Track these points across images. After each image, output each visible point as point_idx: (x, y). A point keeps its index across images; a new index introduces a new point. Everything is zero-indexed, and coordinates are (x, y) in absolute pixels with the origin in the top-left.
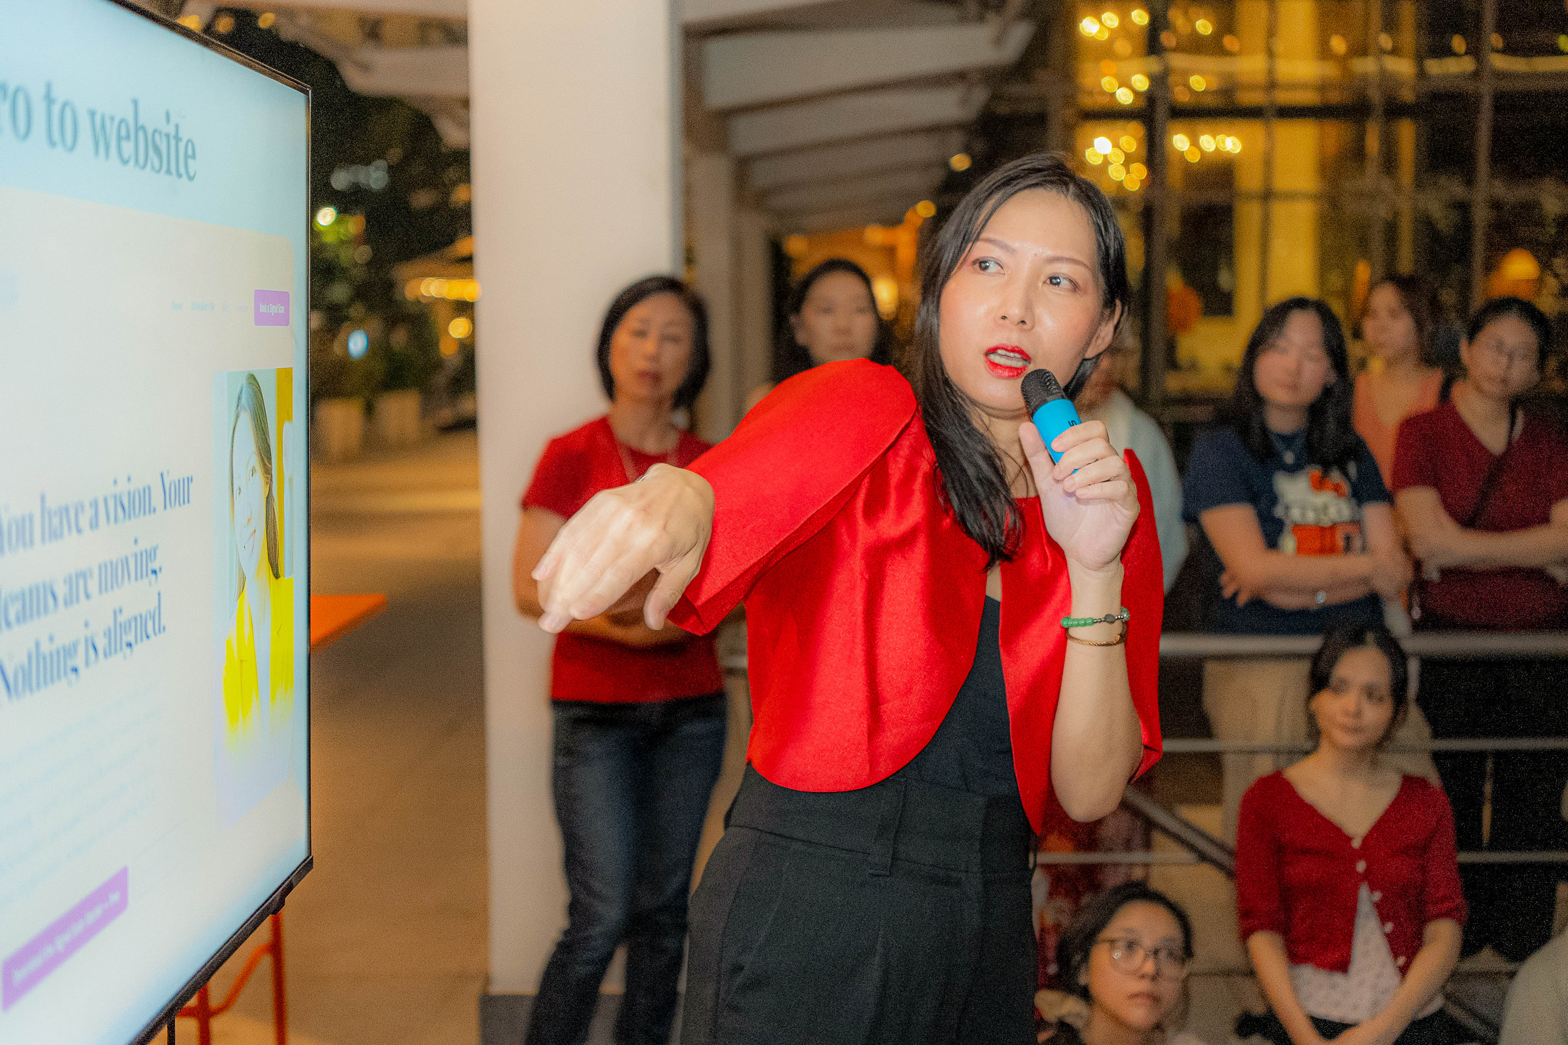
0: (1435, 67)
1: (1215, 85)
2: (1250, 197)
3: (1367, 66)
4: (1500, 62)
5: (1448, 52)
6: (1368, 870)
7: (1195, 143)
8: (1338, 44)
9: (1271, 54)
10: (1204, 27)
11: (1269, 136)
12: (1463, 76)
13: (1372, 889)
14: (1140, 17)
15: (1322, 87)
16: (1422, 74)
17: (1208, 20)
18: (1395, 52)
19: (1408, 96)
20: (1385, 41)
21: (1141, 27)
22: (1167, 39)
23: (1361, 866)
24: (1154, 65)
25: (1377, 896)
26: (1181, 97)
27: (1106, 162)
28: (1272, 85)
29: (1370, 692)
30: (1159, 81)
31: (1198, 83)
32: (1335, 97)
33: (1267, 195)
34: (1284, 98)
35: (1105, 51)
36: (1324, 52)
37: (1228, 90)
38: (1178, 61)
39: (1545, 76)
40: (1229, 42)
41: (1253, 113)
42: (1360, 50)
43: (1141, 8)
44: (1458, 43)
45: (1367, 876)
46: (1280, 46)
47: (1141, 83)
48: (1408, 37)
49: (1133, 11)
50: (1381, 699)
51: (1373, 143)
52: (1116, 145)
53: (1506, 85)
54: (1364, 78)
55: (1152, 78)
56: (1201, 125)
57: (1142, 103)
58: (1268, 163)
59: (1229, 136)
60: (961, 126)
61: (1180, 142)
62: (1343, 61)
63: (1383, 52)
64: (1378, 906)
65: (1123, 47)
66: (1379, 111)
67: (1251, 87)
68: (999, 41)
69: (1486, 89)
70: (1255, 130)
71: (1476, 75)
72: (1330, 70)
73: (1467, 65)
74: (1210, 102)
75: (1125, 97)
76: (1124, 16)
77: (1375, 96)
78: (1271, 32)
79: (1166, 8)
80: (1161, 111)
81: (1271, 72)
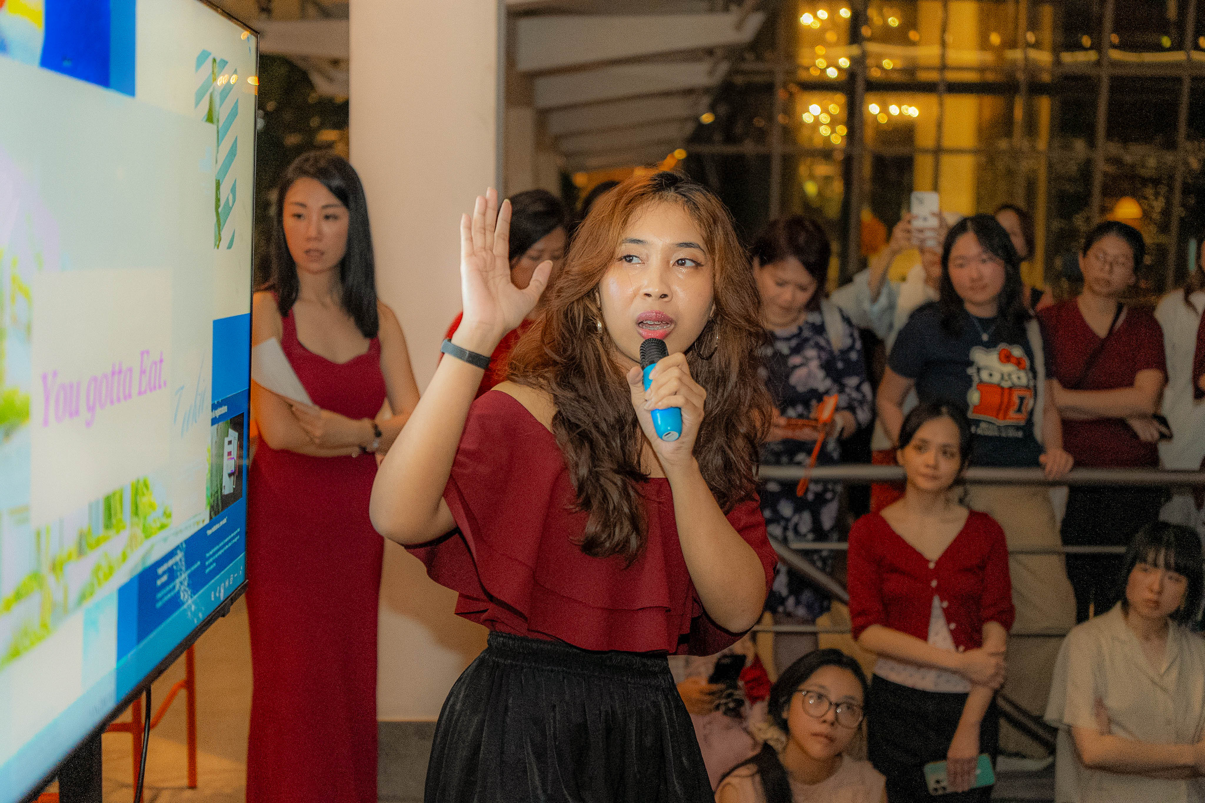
0: (1067, 57)
1: (899, 64)
2: (925, 151)
3: (1016, 55)
4: (1116, 55)
5: (1078, 47)
6: (939, 585)
7: (884, 109)
8: (995, 39)
9: (943, 44)
10: (894, 21)
11: (941, 105)
12: (1088, 64)
13: (942, 600)
14: (845, 13)
15: (982, 69)
16: (1058, 62)
17: (896, 17)
18: (1037, 45)
19: (1046, 78)
20: (1031, 37)
21: (845, 19)
22: (865, 31)
23: (934, 583)
24: (855, 50)
25: (945, 604)
26: (875, 74)
27: (817, 122)
28: (943, 67)
29: (945, 451)
30: (858, 62)
31: (888, 64)
32: (990, 77)
33: (938, 151)
34: (952, 76)
35: (818, 37)
36: (984, 44)
37: (911, 69)
38: (873, 47)
39: (1150, 65)
40: (913, 35)
41: (928, 88)
42: (1011, 44)
43: (848, 8)
44: (1086, 41)
45: (937, 590)
46: (950, 38)
47: (844, 63)
48: (1047, 35)
49: (841, 9)
50: (952, 455)
51: (1019, 113)
52: (825, 110)
53: (1119, 72)
54: (1014, 63)
55: (853, 59)
56: (890, 97)
57: (844, 77)
58: (940, 125)
59: (911, 106)
60: (707, 90)
61: (874, 109)
62: (999, 50)
63: (1029, 45)
64: (946, 611)
65: (831, 36)
66: (1023, 88)
67: (928, 68)
68: (739, 26)
69: (1105, 74)
70: (931, 101)
71: (1098, 63)
72: (988, 57)
73: (1092, 56)
74: (896, 77)
75: (832, 73)
76: (833, 12)
77: (1021, 77)
78: (944, 29)
79: (866, 8)
80: (860, 85)
81: (943, 56)
